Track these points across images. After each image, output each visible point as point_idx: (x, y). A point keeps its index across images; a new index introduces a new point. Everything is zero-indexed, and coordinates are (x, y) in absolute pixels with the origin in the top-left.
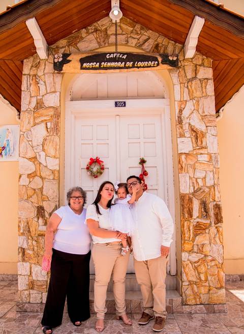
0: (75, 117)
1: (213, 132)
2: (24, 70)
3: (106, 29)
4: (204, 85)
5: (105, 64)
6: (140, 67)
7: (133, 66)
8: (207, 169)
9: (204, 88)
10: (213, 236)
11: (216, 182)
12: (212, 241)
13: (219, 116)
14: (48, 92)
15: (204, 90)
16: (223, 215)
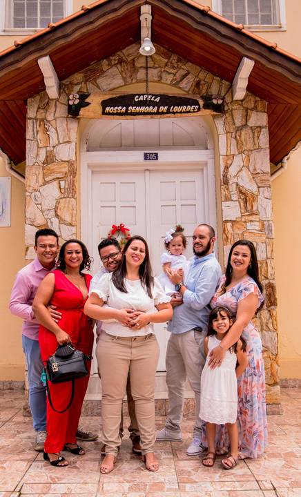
0: (92, 172)
1: (267, 194)
2: (28, 112)
3: (133, 60)
4: (256, 134)
5: (134, 109)
6: (177, 112)
7: (168, 112)
8: (258, 241)
9: (256, 138)
10: (265, 321)
11: (269, 256)
12: (265, 327)
13: (282, 167)
14: (61, 142)
15: (256, 142)
16: (277, 297)
